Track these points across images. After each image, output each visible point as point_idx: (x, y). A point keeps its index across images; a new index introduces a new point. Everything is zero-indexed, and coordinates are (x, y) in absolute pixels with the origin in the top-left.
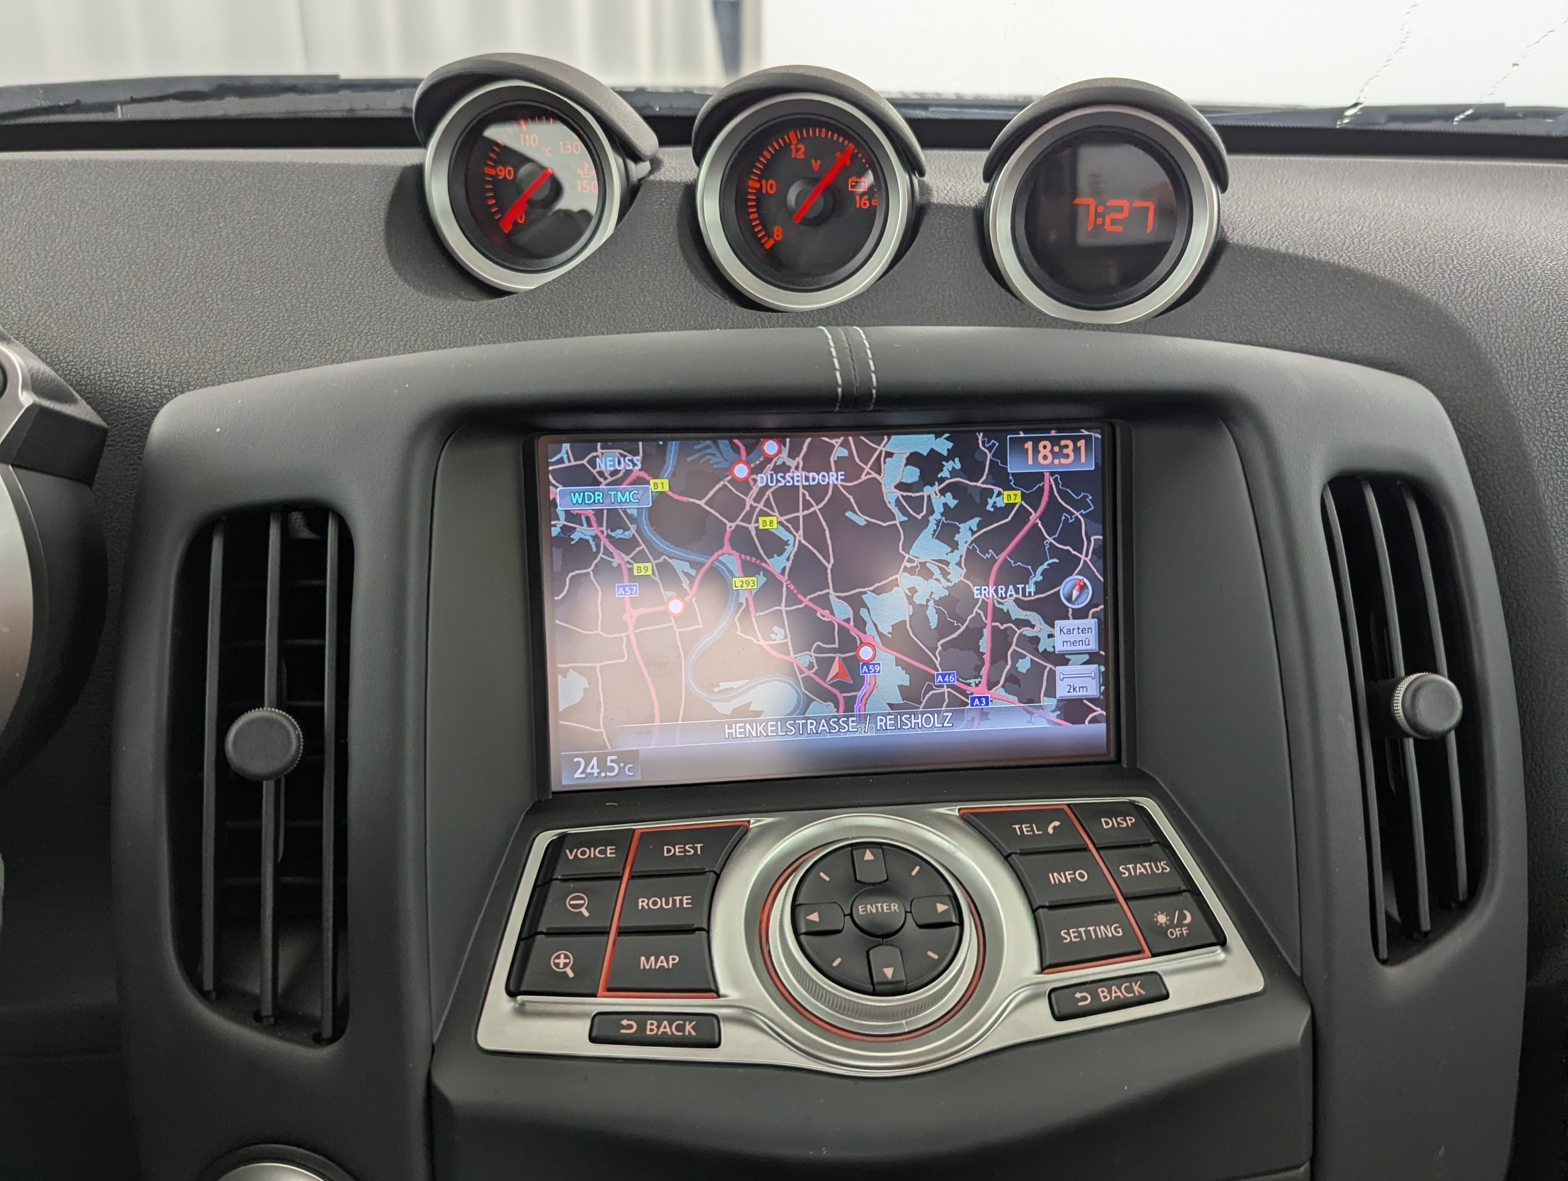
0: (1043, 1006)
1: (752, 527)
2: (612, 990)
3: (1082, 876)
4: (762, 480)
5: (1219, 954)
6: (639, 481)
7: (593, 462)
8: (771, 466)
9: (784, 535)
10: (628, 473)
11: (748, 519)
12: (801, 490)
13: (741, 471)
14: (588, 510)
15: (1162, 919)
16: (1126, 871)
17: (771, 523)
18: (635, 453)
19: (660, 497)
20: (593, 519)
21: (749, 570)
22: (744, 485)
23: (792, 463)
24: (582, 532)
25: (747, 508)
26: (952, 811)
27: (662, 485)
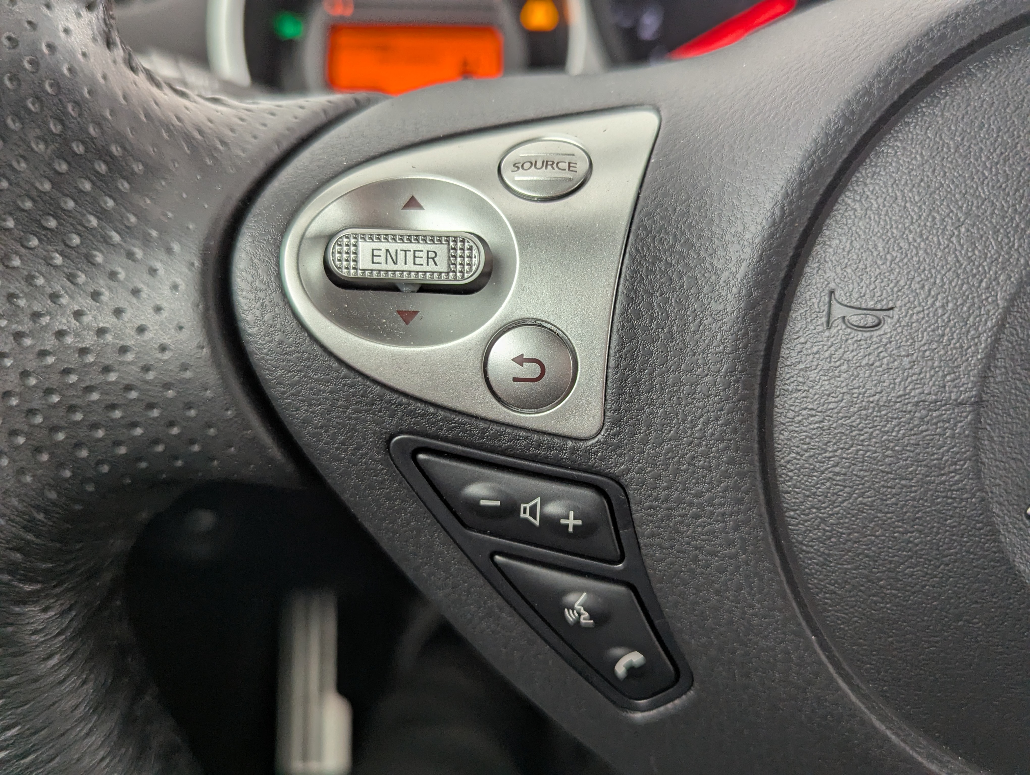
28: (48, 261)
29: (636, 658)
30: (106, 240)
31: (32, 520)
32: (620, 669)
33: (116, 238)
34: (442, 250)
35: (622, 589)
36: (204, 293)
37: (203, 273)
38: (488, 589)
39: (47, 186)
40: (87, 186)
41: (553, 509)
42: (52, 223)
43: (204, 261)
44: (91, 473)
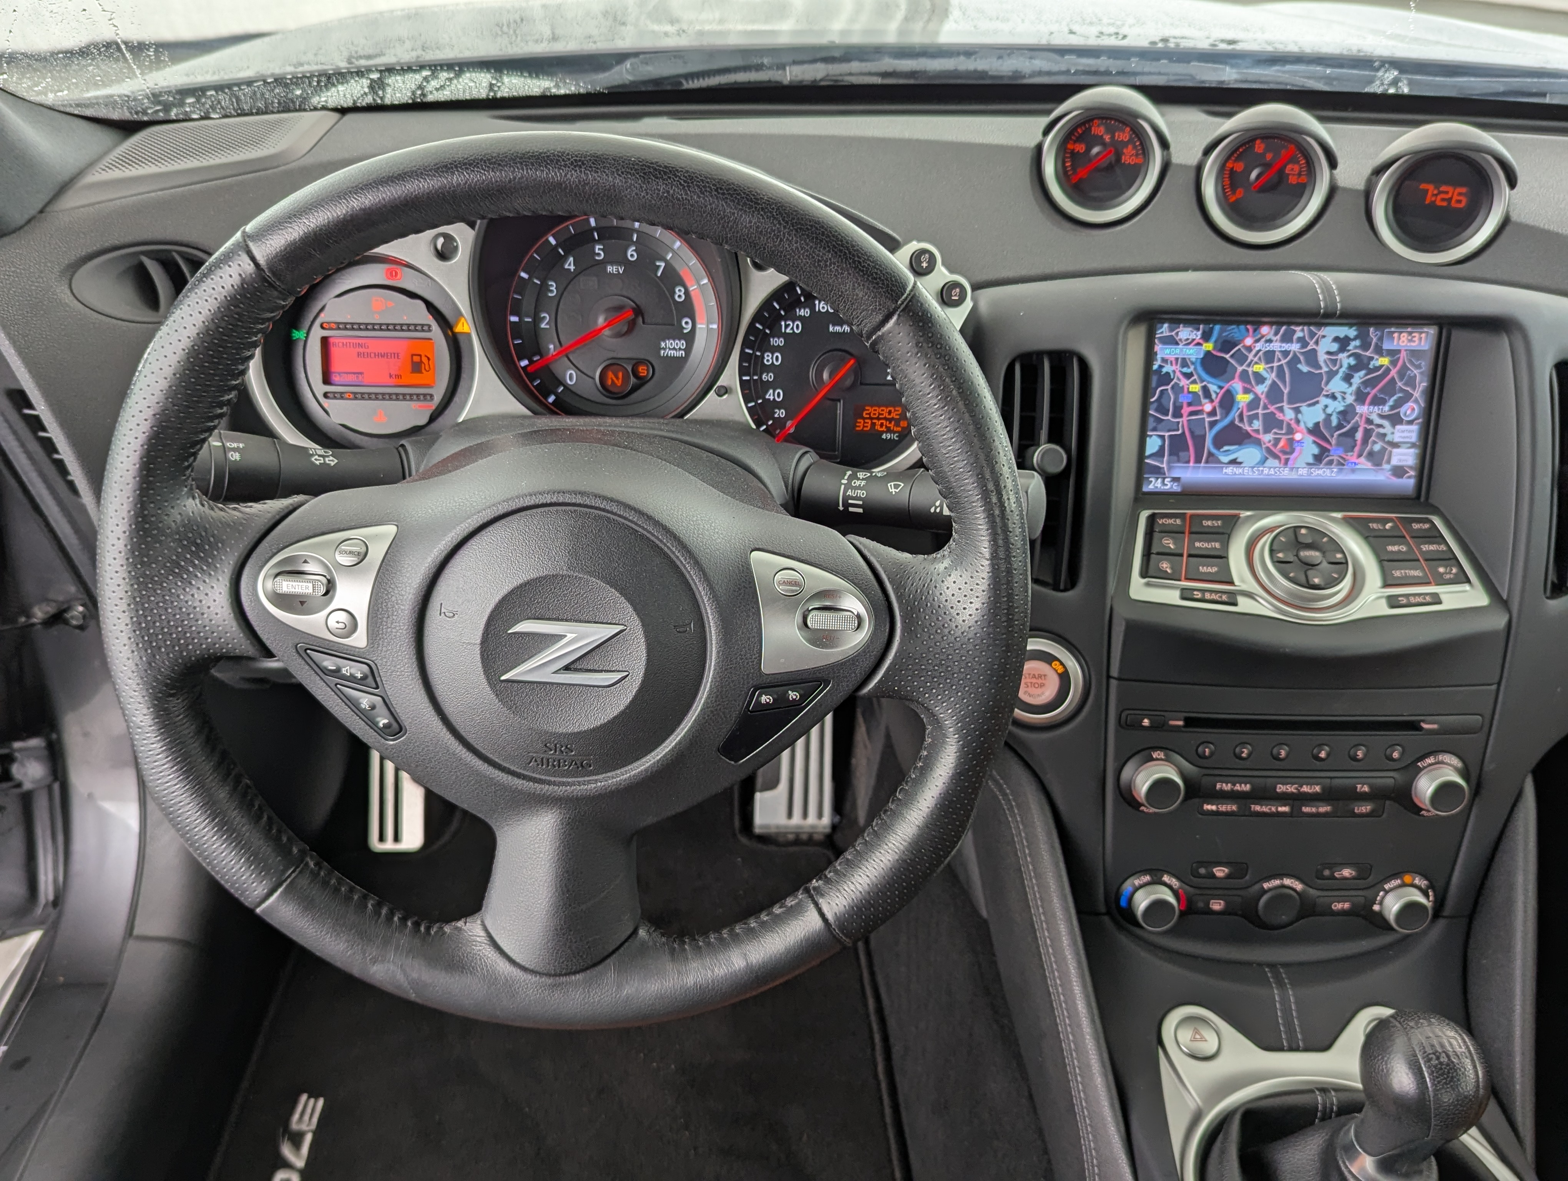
0: (1384, 602)
1: (1250, 370)
2: (1187, 579)
3: (1404, 548)
4: (1258, 346)
5: (1467, 587)
6: (1199, 344)
7: (1177, 334)
8: (1263, 340)
9: (1265, 375)
10: (1194, 340)
11: (1249, 365)
12: (1277, 353)
13: (1249, 341)
14: (1172, 358)
15: (1441, 570)
16: (1425, 548)
17: (1260, 368)
18: (1198, 329)
19: (1208, 353)
20: (1174, 362)
21: (1246, 391)
22: (1249, 349)
23: (1274, 339)
24: (1167, 369)
25: (1249, 360)
26: (1339, 515)
27: (1209, 346)
28: (176, 584)
29: (386, 721)
30: (196, 576)
31: (173, 669)
32: (381, 725)
33: (199, 575)
34: (310, 585)
35: (379, 698)
36: (231, 596)
37: (230, 588)
38: (336, 697)
39: (174, 558)
40: (188, 556)
41: (353, 671)
42: (177, 571)
43: (231, 584)
44: (193, 654)
